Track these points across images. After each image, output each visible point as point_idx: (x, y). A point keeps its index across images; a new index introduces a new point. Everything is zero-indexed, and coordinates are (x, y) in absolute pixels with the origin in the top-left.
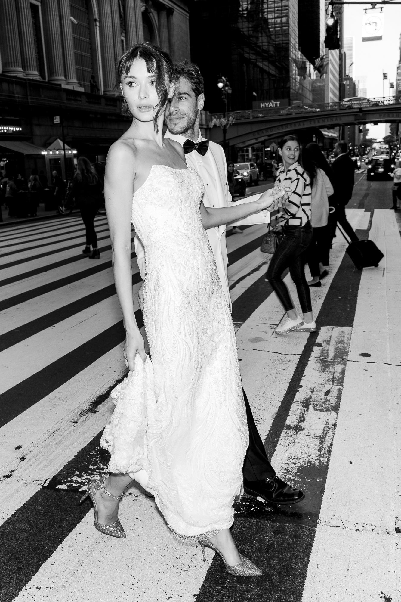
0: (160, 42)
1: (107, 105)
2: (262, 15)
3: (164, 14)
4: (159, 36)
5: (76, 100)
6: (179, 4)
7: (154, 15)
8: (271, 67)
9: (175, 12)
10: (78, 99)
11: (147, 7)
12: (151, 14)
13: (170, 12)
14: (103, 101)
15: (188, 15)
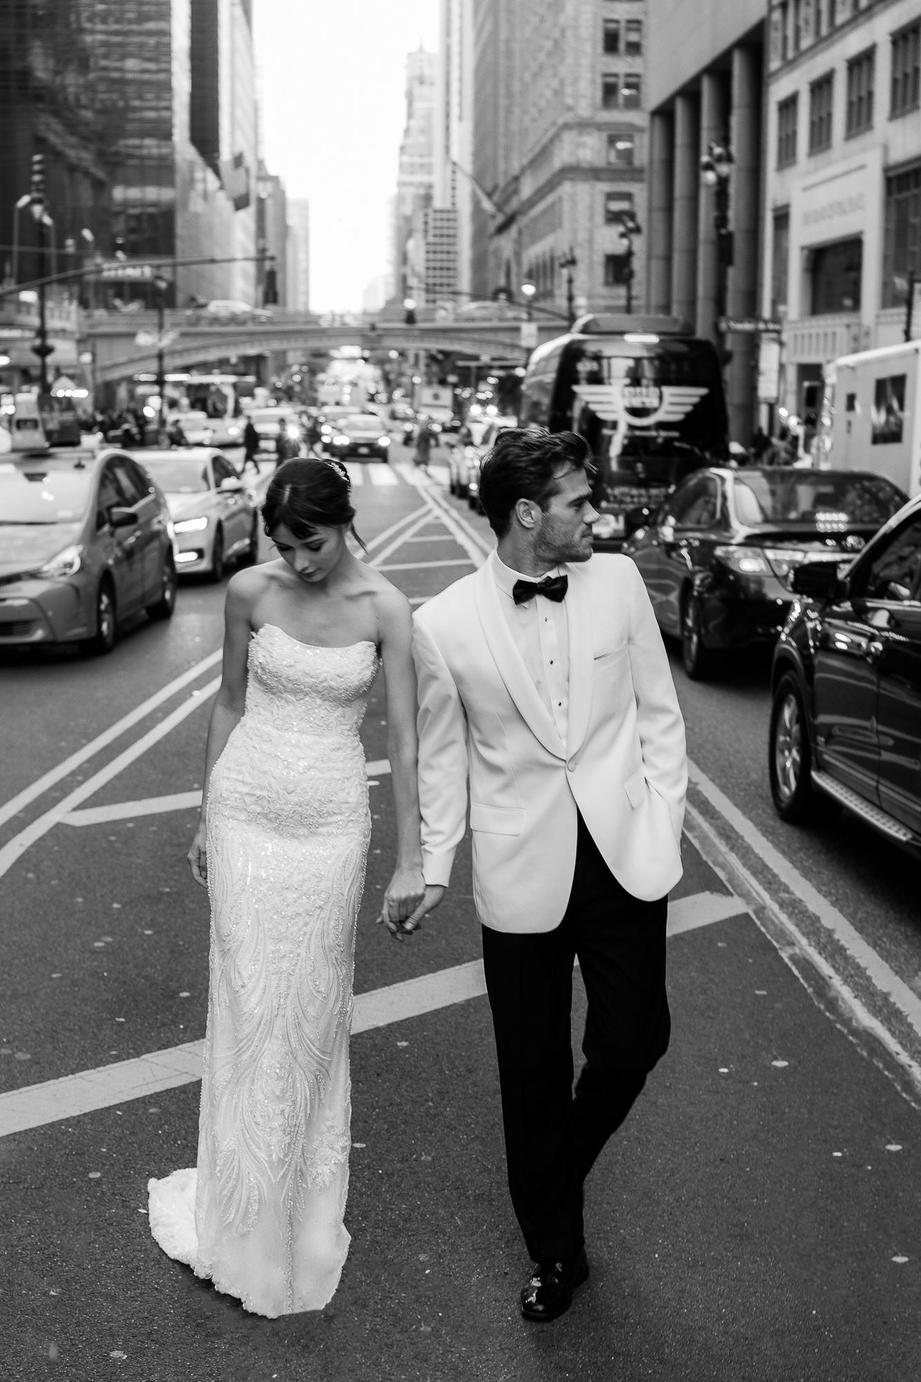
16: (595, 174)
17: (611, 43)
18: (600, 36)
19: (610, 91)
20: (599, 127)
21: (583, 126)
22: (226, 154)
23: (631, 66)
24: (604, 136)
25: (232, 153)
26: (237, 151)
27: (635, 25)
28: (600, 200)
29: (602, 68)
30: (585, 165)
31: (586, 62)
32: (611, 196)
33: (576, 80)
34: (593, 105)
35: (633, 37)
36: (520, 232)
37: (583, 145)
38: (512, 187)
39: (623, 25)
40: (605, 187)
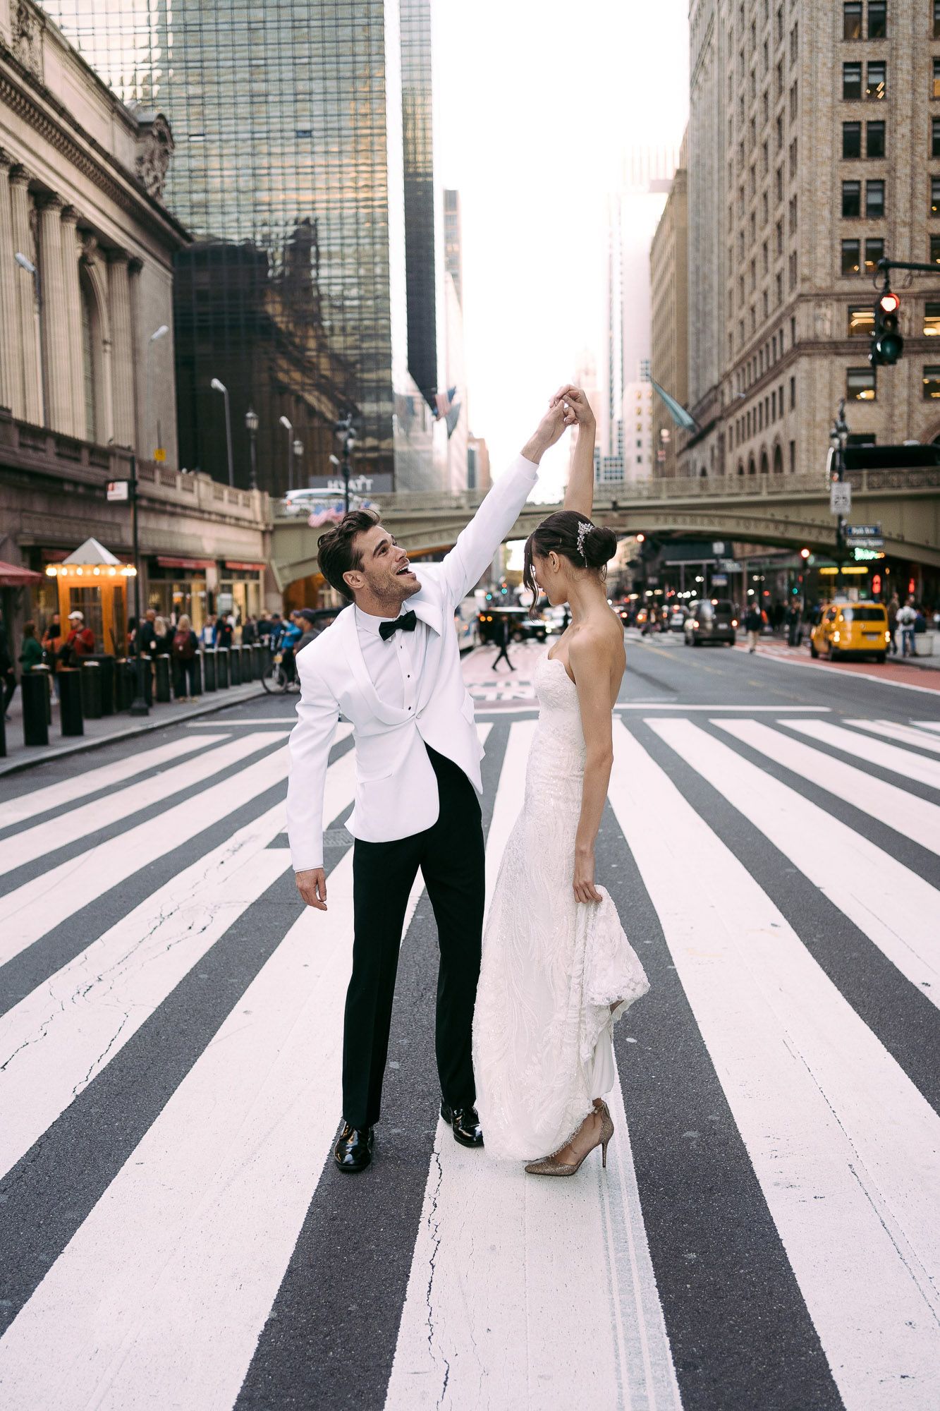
0: (112, 330)
1: (92, 464)
2: (318, 291)
3: (121, 269)
4: (110, 318)
5: (36, 449)
6: (154, 251)
7: (99, 269)
8: (324, 399)
9: (144, 270)
10: (42, 446)
11: (86, 251)
12: (93, 267)
13: (134, 266)
14: (85, 454)
15: (170, 276)
16: (835, 348)
17: (850, 207)
18: (839, 200)
19: (850, 258)
20: (839, 297)
21: (821, 297)
22: (442, 390)
23: (872, 230)
24: (844, 306)
25: (447, 386)
26: (452, 386)
27: (877, 185)
28: (840, 376)
29: (839, 234)
30: (824, 339)
31: (823, 228)
32: (852, 372)
33: (812, 250)
34: (831, 274)
35: (875, 199)
36: (721, 438)
37: (822, 318)
38: (712, 396)
39: (864, 184)
40: (847, 362)
